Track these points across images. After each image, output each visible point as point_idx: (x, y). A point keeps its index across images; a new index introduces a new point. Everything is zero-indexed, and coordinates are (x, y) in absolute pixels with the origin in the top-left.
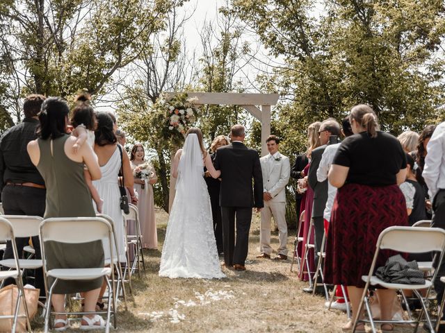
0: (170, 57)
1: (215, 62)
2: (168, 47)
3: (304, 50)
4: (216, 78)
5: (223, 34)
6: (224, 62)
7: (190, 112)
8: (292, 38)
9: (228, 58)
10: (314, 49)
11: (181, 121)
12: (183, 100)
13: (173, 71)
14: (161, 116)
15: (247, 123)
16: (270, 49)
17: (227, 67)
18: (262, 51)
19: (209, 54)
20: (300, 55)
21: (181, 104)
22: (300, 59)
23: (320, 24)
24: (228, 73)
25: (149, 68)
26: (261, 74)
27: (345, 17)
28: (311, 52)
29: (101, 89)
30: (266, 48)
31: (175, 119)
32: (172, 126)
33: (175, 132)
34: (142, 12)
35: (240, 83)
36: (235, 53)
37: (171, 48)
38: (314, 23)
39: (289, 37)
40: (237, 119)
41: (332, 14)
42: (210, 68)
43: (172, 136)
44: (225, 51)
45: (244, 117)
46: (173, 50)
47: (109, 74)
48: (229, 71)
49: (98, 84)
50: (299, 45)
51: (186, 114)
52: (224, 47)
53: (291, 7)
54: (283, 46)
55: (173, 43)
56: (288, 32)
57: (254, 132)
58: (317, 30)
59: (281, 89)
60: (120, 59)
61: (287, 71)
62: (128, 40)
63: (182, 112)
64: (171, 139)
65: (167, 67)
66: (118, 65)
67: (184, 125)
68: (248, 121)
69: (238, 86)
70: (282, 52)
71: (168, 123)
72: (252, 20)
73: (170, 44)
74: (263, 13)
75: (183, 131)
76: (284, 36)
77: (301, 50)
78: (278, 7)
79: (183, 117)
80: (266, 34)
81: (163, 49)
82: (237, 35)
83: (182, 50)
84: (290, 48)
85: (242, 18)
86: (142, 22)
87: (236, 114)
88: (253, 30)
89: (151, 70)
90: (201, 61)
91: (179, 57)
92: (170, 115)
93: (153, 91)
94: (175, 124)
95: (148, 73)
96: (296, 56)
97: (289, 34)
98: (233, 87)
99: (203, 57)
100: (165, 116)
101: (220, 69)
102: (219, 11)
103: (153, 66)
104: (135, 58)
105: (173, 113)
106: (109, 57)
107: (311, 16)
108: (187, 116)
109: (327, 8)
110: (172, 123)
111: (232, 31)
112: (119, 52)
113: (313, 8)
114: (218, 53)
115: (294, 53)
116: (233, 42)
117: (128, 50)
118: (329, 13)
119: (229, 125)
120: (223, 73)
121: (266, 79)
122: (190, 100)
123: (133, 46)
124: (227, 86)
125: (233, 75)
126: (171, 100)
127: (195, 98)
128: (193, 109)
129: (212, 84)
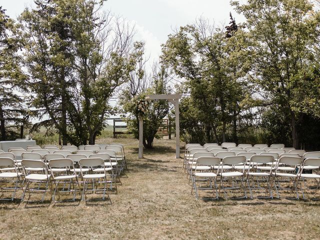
0: (140, 77)
1: (159, 78)
2: (139, 73)
4: (159, 85)
5: (162, 67)
6: (162, 78)
7: (146, 103)
8: (188, 70)
9: (164, 76)
10: (197, 74)
11: (143, 107)
12: (144, 98)
13: (142, 83)
14: (135, 105)
16: (178, 75)
18: (175, 76)
21: (143, 100)
23: (199, 64)
25: (131, 82)
28: (195, 76)
29: (110, 95)
31: (140, 106)
33: (140, 111)
35: (169, 87)
36: (167, 74)
38: (196, 64)
41: (203, 60)
43: (139, 113)
44: (163, 74)
46: (141, 74)
47: (113, 89)
48: (164, 82)
49: (109, 93)
51: (144, 104)
52: (162, 72)
55: (141, 71)
56: (186, 68)
58: (198, 67)
60: (117, 83)
63: (143, 103)
65: (139, 81)
66: (115, 86)
70: (184, 76)
71: (138, 107)
75: (144, 111)
77: (191, 75)
81: (137, 74)
84: (187, 74)
86: (125, 69)
90: (153, 78)
91: (144, 77)
92: (138, 105)
93: (133, 92)
94: (140, 108)
95: (131, 84)
98: (166, 88)
101: (161, 82)
102: (159, 57)
104: (124, 82)
105: (140, 103)
106: (113, 82)
107: (195, 61)
109: (201, 57)
112: (117, 80)
115: (189, 76)
116: (166, 70)
117: (120, 79)
122: (146, 98)
123: (122, 78)
124: (164, 88)
125: (166, 84)
126: (138, 98)
127: (148, 97)
128: (147, 101)
129: (158, 88)
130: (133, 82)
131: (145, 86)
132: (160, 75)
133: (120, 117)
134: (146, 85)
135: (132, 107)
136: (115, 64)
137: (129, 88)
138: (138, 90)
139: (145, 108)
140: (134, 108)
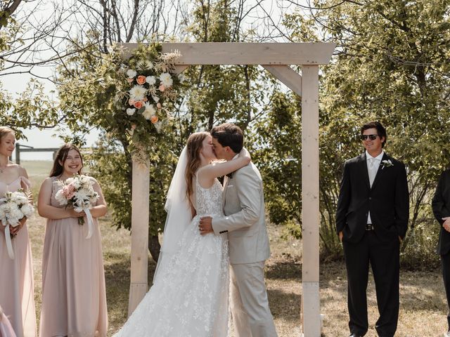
4: (213, 25)
7: (166, 80)
11: (149, 98)
12: (154, 58)
14: (112, 89)
15: (265, 95)
17: (232, 6)
21: (150, 65)
24: (234, 16)
25: (106, 10)
31: (137, 94)
32: (132, 107)
33: (138, 119)
35: (252, 32)
40: (249, 89)
42: (204, 7)
43: (134, 127)
45: (260, 86)
48: (234, 13)
51: (158, 84)
61: (338, 5)
63: (151, 80)
64: (132, 133)
65: (137, 7)
67: (155, 105)
68: (266, 92)
69: (250, 36)
71: (124, 102)
75: (154, 117)
79: (153, 90)
87: (247, 80)
89: (110, 13)
92: (127, 88)
94: (138, 104)
95: (104, 18)
98: (241, 38)
100: (119, 88)
101: (220, 11)
105: (135, 83)
108: (162, 89)
110: (131, 102)
119: (235, 99)
120: (224, 17)
122: (167, 56)
124: (232, 37)
125: (240, 20)
126: (131, 59)
127: (176, 54)
128: (171, 74)
129: (208, 34)
137: (97, 36)
139: (159, 105)
140: (110, 105)
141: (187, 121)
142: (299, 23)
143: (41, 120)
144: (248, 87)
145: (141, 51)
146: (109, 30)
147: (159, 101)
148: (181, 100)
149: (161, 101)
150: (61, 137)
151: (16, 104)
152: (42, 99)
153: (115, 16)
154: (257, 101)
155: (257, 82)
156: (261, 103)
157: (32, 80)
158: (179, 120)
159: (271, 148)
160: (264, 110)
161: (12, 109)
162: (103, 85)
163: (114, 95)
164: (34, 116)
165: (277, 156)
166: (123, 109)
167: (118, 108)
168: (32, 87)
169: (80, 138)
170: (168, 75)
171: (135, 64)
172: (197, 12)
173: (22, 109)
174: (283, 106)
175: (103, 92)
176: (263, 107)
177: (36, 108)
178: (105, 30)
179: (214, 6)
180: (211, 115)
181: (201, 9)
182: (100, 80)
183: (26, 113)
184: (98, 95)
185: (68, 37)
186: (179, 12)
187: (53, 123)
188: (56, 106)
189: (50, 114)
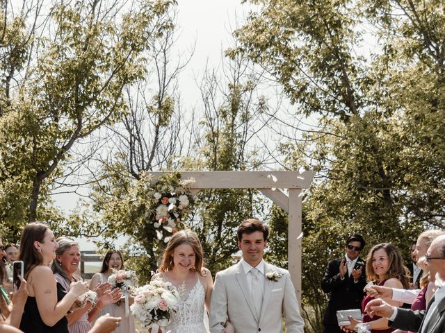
0: (160, 120)
1: (221, 126)
2: (157, 107)
3: (348, 105)
4: (221, 147)
5: (231, 87)
6: (233, 125)
7: (184, 200)
8: (330, 87)
9: (238, 119)
10: (362, 103)
11: (171, 215)
12: (174, 184)
13: (165, 139)
14: (142, 207)
15: (265, 208)
16: (297, 105)
17: (237, 131)
18: (287, 108)
19: (213, 115)
20: (342, 113)
21: (171, 189)
22: (342, 118)
23: (371, 66)
24: (239, 140)
25: (132, 135)
26: (285, 141)
27: (408, 54)
28: (357, 107)
29: (56, 169)
30: (293, 103)
31: (162, 211)
34: (106, 51)
35: (254, 153)
36: (248, 112)
37: (160, 107)
38: (363, 65)
39: (325, 87)
41: (390, 50)
42: (214, 133)
44: (234, 110)
45: (261, 200)
46: (164, 110)
47: (66, 148)
48: (239, 137)
49: (51, 163)
50: (340, 98)
51: (178, 203)
52: (233, 104)
53: (328, 41)
54: (317, 100)
55: (164, 100)
56: (324, 79)
57: (273, 219)
58: (368, 75)
59: (315, 163)
60: (80, 125)
61: (321, 137)
62: (91, 96)
63: (172, 200)
65: (157, 133)
66: (77, 134)
67: (176, 220)
68: (266, 205)
69: (253, 157)
70: (316, 108)
71: (153, 217)
72: (273, 63)
73: (160, 102)
74: (287, 53)
75: (175, 229)
76: (318, 85)
77: (343, 105)
78: (308, 43)
79: (174, 208)
80: (291, 83)
81: (150, 110)
82: (250, 87)
83: (176, 110)
84: (328, 102)
85: (255, 58)
86: (107, 67)
87: (250, 195)
88: (274, 78)
89: (135, 138)
90: (201, 125)
91: (173, 119)
92: (154, 206)
93: (137, 166)
95: (131, 143)
96: (336, 114)
97: (327, 83)
98: (245, 159)
99: (204, 120)
100: (148, 207)
101: (227, 135)
102: (224, 54)
103: (137, 132)
104: (102, 123)
105: (160, 203)
106: (66, 122)
107: (359, 55)
108: (180, 207)
109: (382, 41)
110: (158, 217)
111: (243, 81)
112: (77, 114)
113: (360, 43)
114: (224, 113)
115: (334, 110)
116: (245, 97)
117: (91, 111)
118: (385, 48)
119: (240, 211)
120: (231, 140)
121: (293, 148)
122: (184, 182)
123: (98, 106)
124: (237, 158)
125: (245, 143)
126: (157, 184)
127: (191, 180)
128: (188, 196)
129: (217, 155)
130: (136, 137)
131: (177, 152)
132: (224, 114)
133: (97, 250)
134: (178, 146)
135: (134, 216)
136: (71, 54)
137: (124, 157)
138: (154, 162)
139: (178, 220)
140: (141, 219)
141: (199, 229)
142: (291, 150)
143: (88, 231)
144: (250, 200)
145: (165, 179)
146: (134, 153)
147: (179, 217)
148: (194, 212)
149: (180, 217)
150: (94, 242)
151: (68, 218)
152: (88, 214)
153: (139, 140)
154: (258, 212)
155: (258, 195)
156: (262, 214)
157: (80, 200)
158: (193, 227)
159: (270, 251)
160: (264, 220)
161: (65, 222)
162: (136, 204)
163: (144, 212)
164: (82, 228)
165: (276, 259)
166: (151, 223)
167: (147, 222)
168: (80, 205)
169: (110, 243)
170: (185, 197)
171: (161, 189)
172: (208, 136)
173: (73, 223)
174: (281, 216)
175: (135, 210)
176: (263, 217)
177: (84, 222)
178: (131, 153)
179: (222, 131)
180: (219, 224)
181: (212, 135)
182: (133, 200)
183: (77, 226)
184: (133, 212)
185: (99, 158)
186: (193, 135)
187: (97, 234)
188: (99, 220)
189: (95, 227)
